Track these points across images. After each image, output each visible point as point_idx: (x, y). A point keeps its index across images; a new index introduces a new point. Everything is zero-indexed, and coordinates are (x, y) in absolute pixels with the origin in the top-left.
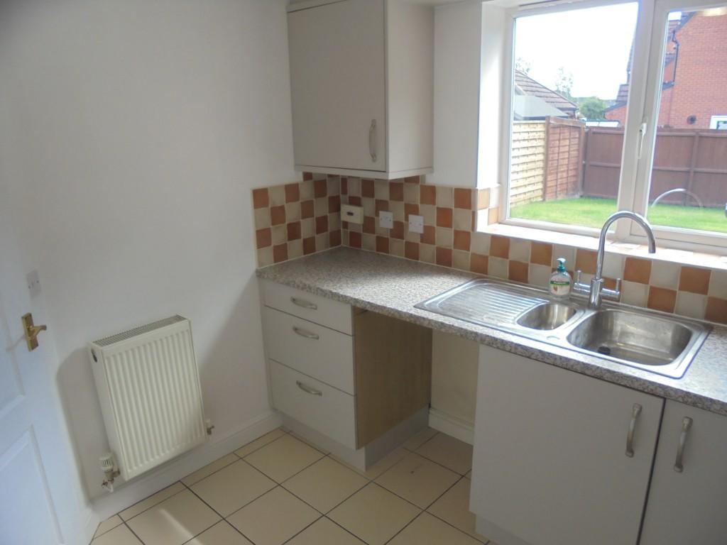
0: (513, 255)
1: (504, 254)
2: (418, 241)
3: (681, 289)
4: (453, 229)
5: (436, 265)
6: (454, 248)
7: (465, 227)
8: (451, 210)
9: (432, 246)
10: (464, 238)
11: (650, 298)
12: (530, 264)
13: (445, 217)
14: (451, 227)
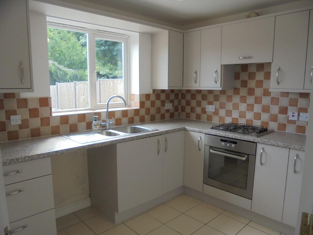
0: (71, 122)
1: (67, 122)
2: (17, 129)
3: (123, 117)
4: (40, 118)
5: (31, 138)
6: (41, 126)
7: (46, 115)
8: (38, 109)
9: (28, 129)
10: (46, 121)
11: (116, 123)
12: (78, 123)
13: (34, 113)
14: (39, 117)
